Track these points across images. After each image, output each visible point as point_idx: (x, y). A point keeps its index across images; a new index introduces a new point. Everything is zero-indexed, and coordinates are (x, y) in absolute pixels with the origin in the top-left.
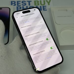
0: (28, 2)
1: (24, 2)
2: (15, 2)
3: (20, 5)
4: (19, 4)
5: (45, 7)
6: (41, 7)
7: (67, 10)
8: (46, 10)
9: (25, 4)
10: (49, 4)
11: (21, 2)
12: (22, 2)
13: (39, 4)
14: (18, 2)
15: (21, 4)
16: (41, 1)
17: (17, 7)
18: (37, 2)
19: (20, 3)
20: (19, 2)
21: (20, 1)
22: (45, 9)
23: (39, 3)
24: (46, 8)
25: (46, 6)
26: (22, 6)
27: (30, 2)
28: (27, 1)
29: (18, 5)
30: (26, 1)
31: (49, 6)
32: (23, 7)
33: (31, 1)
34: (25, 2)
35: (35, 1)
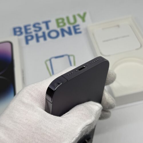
1: (37, 25)
2: (20, 28)
3: (31, 33)
4: (29, 31)
5: (77, 28)
6: (69, 28)
7: (118, 26)
8: (80, 32)
9: (40, 29)
10: (84, 20)
11: (31, 27)
12: (34, 26)
13: (65, 24)
14: (25, 27)
15: (33, 29)
16: (68, 18)
18: (60, 21)
19: (30, 29)
20: (28, 28)
21: (29, 25)
22: (78, 31)
23: (66, 21)
24: (79, 29)
25: (78, 25)
26: (34, 34)
28: (43, 22)
29: (26, 32)
30: (41, 23)
31: (84, 23)
32: (37, 35)
33: (49, 21)
34: (39, 24)
35: (57, 20)
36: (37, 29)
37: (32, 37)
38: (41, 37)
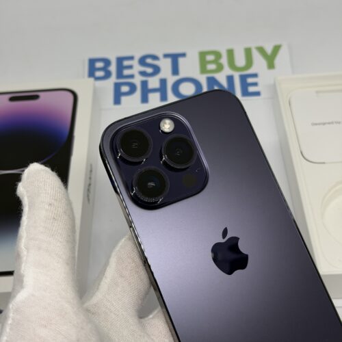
0: (169, 61)
1: (149, 61)
2: (107, 62)
3: (132, 76)
4: (126, 72)
5: (250, 80)
8: (258, 94)
9: (157, 70)
10: (271, 66)
11: (135, 63)
12: (142, 61)
13: (220, 68)
14: (120, 60)
15: (137, 68)
16: (230, 53)
17: (117, 87)
18: (210, 58)
19: (130, 67)
20: (126, 63)
21: (131, 58)
22: (251, 89)
23: (224, 60)
24: (255, 84)
25: (255, 75)
26: (137, 80)
27: (181, 60)
28: (166, 56)
29: (120, 75)
30: (160, 55)
31: (272, 71)
32: (144, 84)
33: (183, 55)
34: (155, 58)
35: (203, 55)
36: (149, 70)
37: (133, 88)
38: (154, 90)
